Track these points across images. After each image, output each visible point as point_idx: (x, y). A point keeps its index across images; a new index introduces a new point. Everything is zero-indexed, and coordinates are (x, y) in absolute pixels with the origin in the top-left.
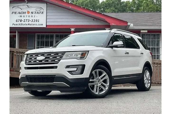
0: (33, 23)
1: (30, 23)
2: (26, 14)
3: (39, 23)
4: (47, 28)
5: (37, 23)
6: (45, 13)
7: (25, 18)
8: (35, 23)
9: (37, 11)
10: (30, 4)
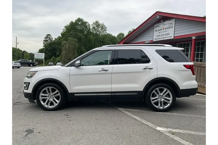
0: (166, 36)
1: (164, 36)
2: (163, 30)
3: (169, 36)
4: (175, 39)
5: (168, 36)
6: (174, 27)
7: (162, 34)
8: (167, 36)
9: (169, 27)
10: (165, 23)
